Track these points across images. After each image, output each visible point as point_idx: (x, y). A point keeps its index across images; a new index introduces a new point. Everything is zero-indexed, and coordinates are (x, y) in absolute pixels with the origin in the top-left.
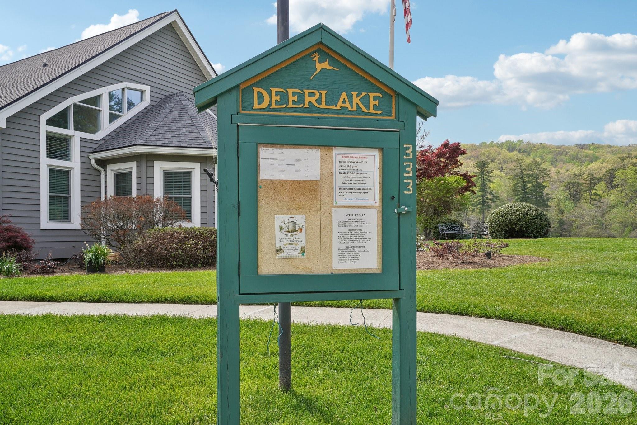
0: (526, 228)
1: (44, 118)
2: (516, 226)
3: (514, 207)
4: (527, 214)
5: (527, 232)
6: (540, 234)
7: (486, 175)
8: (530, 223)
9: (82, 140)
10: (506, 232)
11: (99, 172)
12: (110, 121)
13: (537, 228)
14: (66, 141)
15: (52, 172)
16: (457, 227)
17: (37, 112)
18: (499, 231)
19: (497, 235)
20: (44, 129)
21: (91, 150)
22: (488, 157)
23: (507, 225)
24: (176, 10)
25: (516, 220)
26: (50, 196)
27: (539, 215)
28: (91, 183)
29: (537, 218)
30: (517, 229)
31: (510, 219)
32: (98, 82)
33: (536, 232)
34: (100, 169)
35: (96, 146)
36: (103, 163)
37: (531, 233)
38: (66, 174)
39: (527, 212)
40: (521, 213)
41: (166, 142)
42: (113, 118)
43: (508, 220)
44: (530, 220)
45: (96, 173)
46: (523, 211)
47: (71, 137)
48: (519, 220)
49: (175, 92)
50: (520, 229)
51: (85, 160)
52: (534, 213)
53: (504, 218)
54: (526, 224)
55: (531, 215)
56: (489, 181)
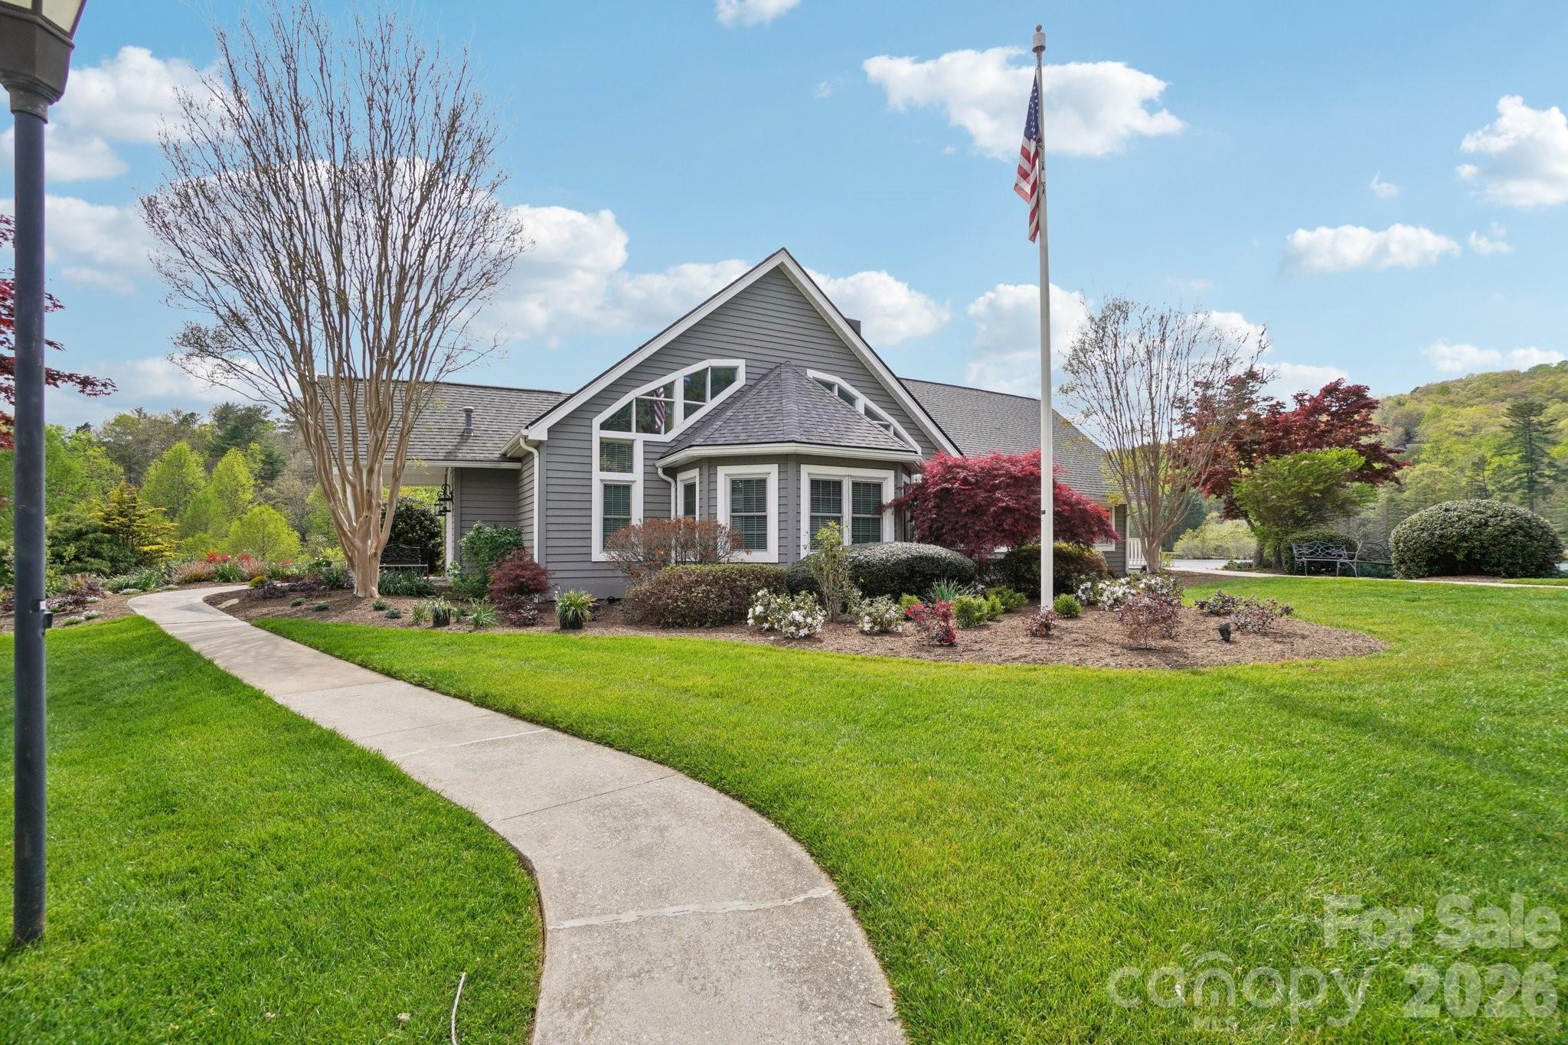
0: (1483, 555)
1: (598, 420)
2: (1456, 549)
3: (1455, 510)
4: (1486, 524)
5: (1488, 563)
6: (1523, 568)
7: (1537, 431)
8: (1494, 545)
9: (646, 443)
10: (1431, 562)
11: (669, 483)
12: (686, 416)
13: (1514, 554)
14: (627, 448)
15: (609, 488)
16: (1338, 548)
17: (589, 415)
18: (1413, 561)
19: (1409, 569)
20: (597, 434)
21: (659, 456)
22: (1552, 392)
23: (1434, 549)
24: (784, 249)
25: (1455, 539)
26: (605, 520)
27: (1521, 528)
28: (659, 499)
29: (1514, 533)
30: (1460, 557)
31: (1441, 536)
32: (667, 366)
33: (1512, 564)
34: (669, 479)
35: (664, 450)
36: (672, 471)
37: (1499, 564)
38: (626, 488)
39: (1487, 522)
40: (1470, 523)
41: (730, 439)
42: (689, 411)
43: (1436, 538)
44: (1494, 538)
45: (666, 486)
46: (1476, 518)
47: (633, 441)
48: (1464, 538)
49: (782, 361)
50: (1469, 556)
51: (649, 469)
52: (1508, 522)
53: (1425, 534)
54: (1482, 547)
55: (1497, 527)
56: (1546, 441)
